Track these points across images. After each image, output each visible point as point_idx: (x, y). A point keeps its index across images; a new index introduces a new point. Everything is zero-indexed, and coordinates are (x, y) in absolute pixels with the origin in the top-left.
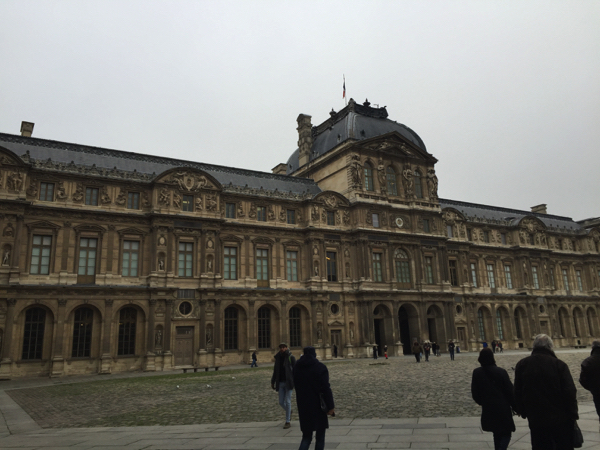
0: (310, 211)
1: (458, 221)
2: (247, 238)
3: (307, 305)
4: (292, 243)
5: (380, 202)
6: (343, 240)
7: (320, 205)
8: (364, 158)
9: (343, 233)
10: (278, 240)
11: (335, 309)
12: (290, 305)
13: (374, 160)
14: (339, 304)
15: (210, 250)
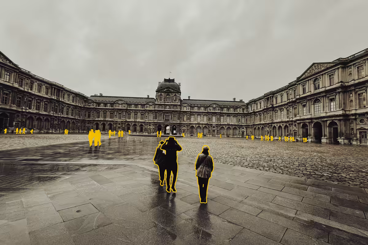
0: (146, 106)
1: (188, 106)
2: (133, 112)
3: (144, 125)
4: (142, 112)
5: (162, 103)
6: (153, 112)
7: (148, 105)
8: (160, 93)
9: (153, 110)
10: (139, 112)
11: (150, 125)
12: (140, 124)
13: (162, 93)
14: (151, 125)
15: (124, 114)
